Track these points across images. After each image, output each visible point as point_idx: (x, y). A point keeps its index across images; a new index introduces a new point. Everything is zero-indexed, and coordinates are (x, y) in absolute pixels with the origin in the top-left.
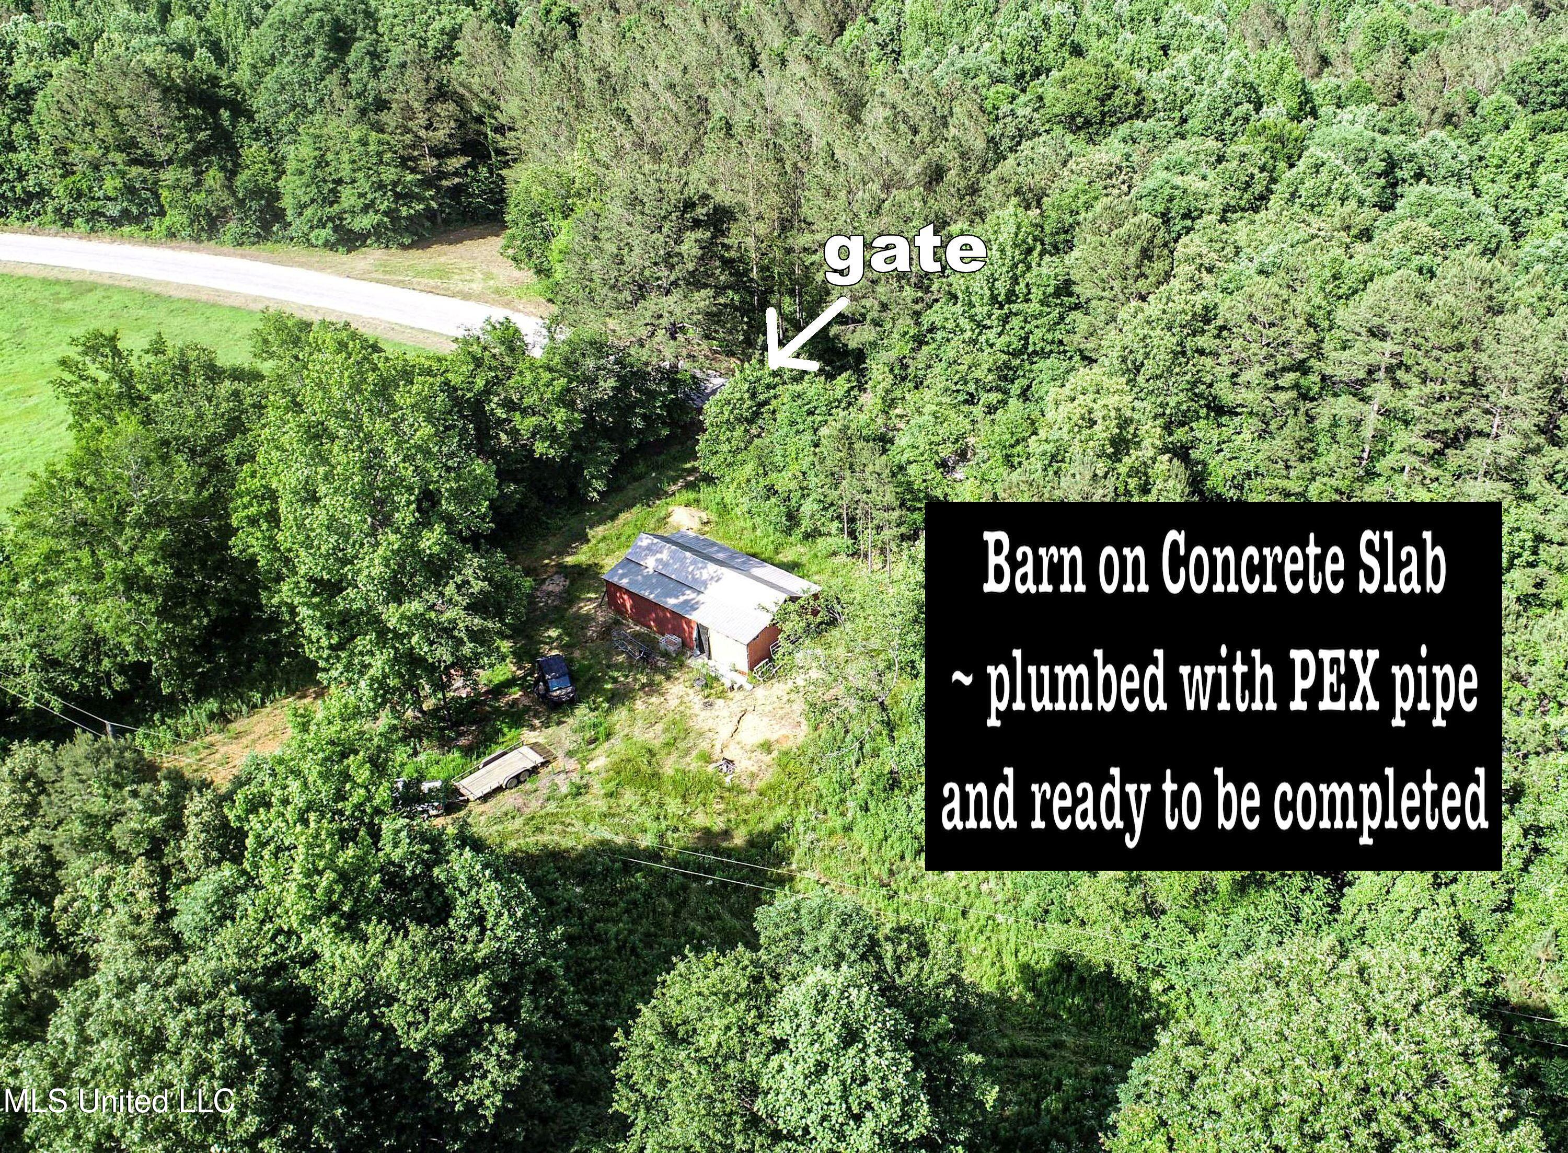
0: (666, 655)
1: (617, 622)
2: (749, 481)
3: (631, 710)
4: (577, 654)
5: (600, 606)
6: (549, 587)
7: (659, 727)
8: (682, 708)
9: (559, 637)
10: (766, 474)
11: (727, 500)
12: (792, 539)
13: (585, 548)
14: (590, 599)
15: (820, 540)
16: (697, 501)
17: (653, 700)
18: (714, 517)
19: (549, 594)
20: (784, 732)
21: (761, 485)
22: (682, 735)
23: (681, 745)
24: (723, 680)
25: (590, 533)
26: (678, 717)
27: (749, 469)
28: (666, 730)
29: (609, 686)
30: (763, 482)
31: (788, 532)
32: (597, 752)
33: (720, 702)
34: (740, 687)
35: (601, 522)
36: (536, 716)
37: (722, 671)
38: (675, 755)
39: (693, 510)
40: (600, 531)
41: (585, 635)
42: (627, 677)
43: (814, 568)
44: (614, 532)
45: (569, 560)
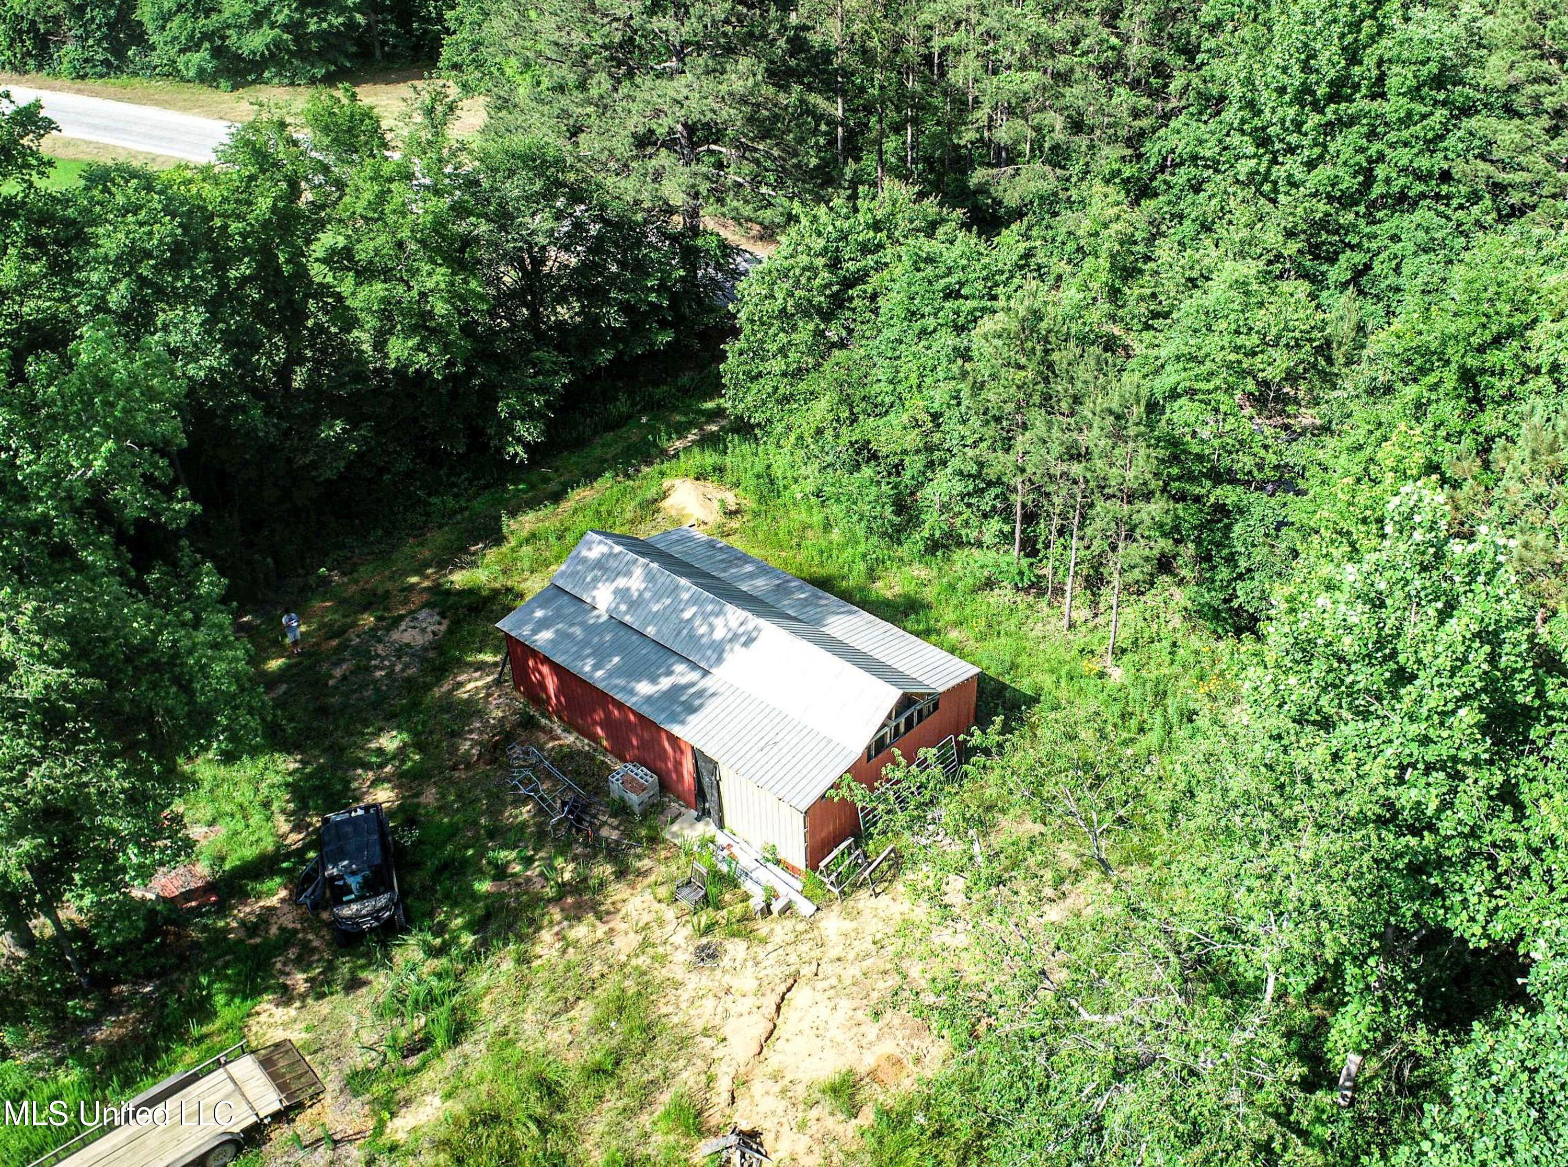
0: (622, 810)
1: (528, 723)
2: (819, 432)
3: (523, 960)
4: (430, 796)
5: (498, 683)
6: (406, 635)
7: (585, 1012)
8: (642, 961)
9: (401, 752)
10: (854, 419)
11: (777, 472)
12: (902, 551)
13: (492, 554)
14: (481, 667)
15: (959, 555)
16: (720, 470)
17: (580, 931)
18: (750, 503)
19: (401, 651)
20: (888, 1047)
21: (844, 440)
22: (636, 1045)
23: (633, 1074)
24: (747, 886)
25: (509, 524)
26: (631, 986)
27: (821, 407)
28: (600, 1025)
29: (484, 886)
30: (848, 435)
31: (895, 535)
32: (426, 1079)
33: (736, 949)
34: (788, 908)
35: (533, 504)
36: (302, 963)
37: (746, 860)
38: (614, 1102)
39: (710, 487)
40: (528, 522)
41: (453, 750)
42: (528, 862)
43: (950, 615)
44: (552, 524)
45: (459, 579)
